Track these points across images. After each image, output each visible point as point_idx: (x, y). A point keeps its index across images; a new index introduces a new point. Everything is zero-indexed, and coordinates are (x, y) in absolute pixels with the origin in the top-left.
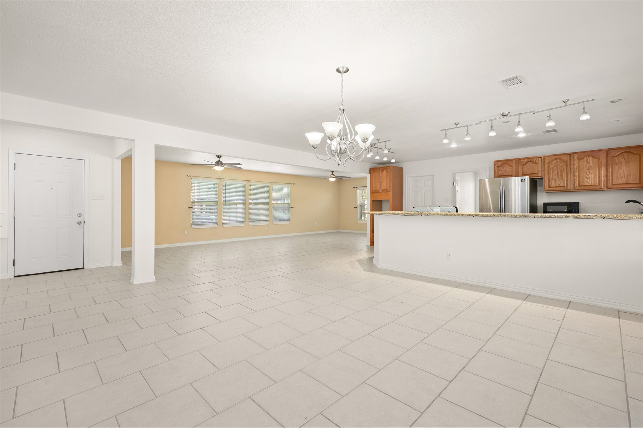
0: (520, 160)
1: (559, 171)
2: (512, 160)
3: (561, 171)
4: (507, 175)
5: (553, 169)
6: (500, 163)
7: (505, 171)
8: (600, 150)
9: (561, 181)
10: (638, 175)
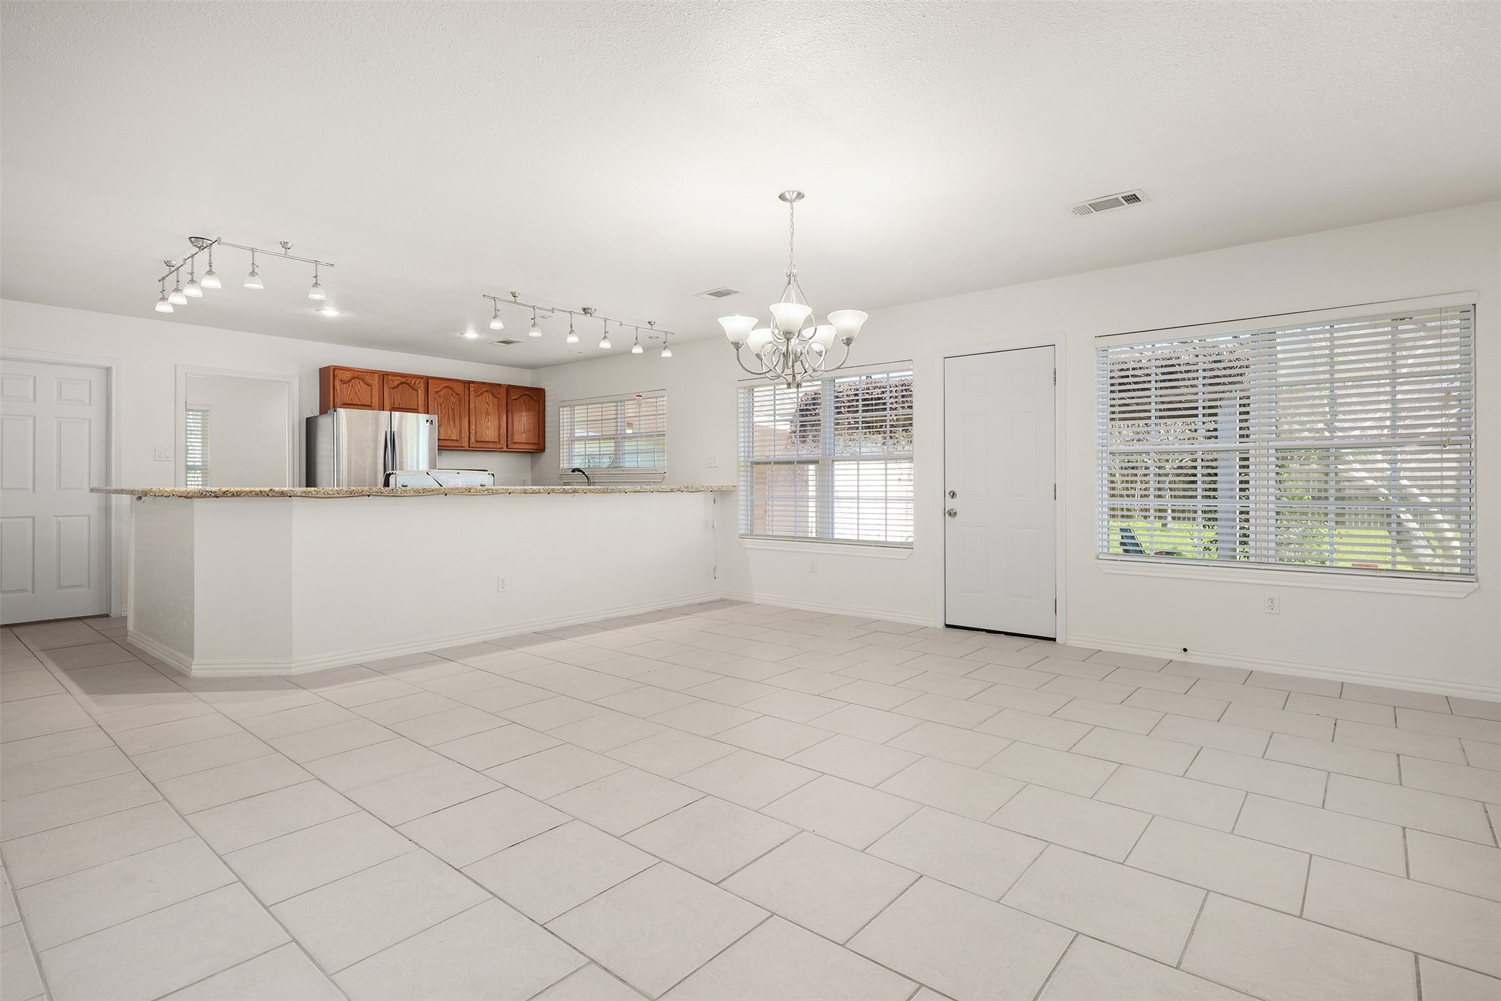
0: (388, 375)
1: (450, 410)
2: (372, 372)
3: (453, 409)
4: (361, 405)
5: (441, 405)
6: (348, 375)
7: (356, 393)
8: (500, 385)
9: (453, 429)
10: (537, 433)
